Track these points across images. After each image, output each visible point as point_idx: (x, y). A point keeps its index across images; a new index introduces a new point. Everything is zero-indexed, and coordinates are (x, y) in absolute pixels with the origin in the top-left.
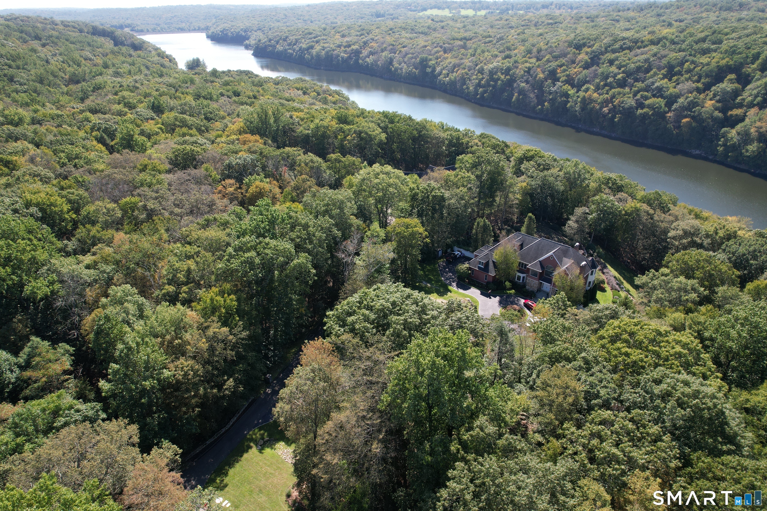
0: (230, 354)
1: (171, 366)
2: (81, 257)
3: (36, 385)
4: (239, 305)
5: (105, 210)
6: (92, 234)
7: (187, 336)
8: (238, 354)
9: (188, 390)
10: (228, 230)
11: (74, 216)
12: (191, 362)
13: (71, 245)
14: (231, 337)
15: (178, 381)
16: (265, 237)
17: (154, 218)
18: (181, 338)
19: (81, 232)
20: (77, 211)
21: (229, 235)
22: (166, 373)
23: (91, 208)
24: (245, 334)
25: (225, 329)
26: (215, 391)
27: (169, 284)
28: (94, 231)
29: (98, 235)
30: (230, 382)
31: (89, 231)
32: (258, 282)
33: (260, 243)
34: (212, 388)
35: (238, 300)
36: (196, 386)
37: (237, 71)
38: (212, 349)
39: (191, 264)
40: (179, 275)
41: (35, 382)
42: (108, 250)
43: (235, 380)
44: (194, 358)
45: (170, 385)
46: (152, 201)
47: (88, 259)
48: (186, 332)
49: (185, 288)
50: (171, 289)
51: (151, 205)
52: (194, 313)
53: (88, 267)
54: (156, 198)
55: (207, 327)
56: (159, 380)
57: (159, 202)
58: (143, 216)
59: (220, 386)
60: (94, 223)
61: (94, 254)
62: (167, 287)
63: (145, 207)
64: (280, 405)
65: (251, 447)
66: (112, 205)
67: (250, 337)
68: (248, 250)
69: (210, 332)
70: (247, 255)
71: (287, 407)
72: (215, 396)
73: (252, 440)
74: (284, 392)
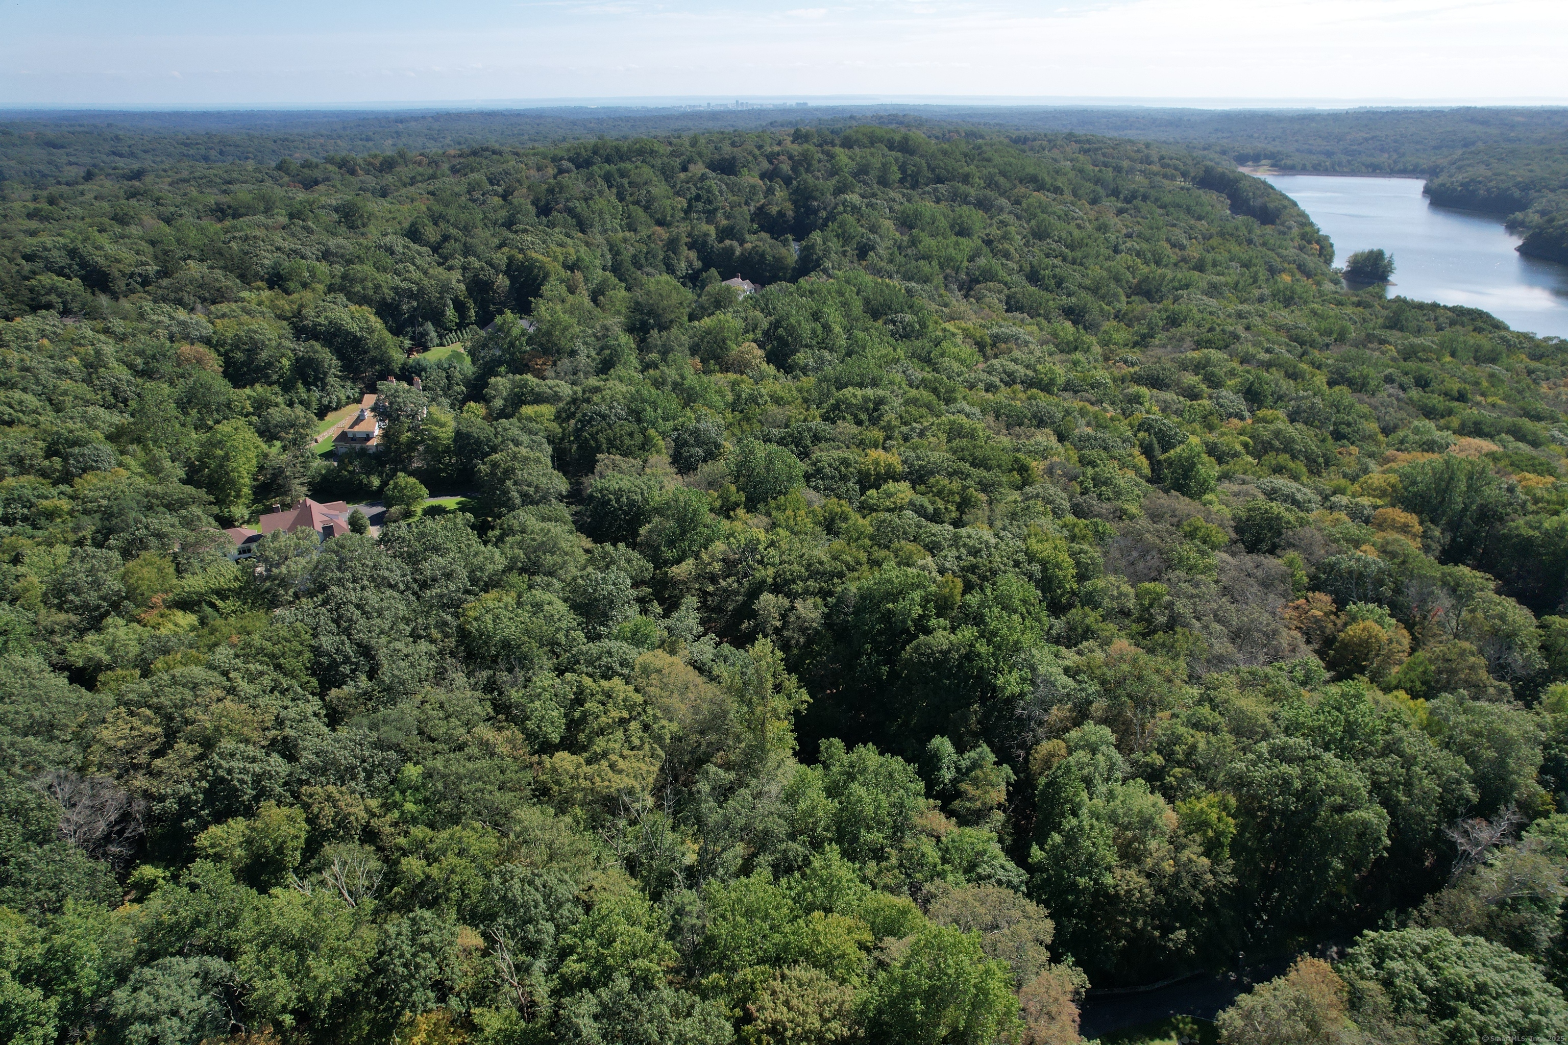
0: (1197, 897)
1: (1118, 872)
2: (1063, 649)
3: (968, 804)
4: (1241, 834)
5: (1115, 593)
6: (1087, 621)
7: (1153, 845)
8: (1208, 904)
9: (1123, 913)
10: (1276, 707)
11: (1075, 586)
12: (1143, 881)
13: (1059, 625)
14: (1209, 876)
15: (1117, 894)
16: (1327, 748)
17: (1179, 629)
18: (1144, 843)
19: (1075, 614)
20: (1082, 577)
21: (1274, 718)
22: (1108, 880)
23: (1100, 583)
24: (1228, 880)
25: (1205, 861)
26: (1157, 933)
27: (1159, 752)
28: (1092, 617)
29: (1095, 627)
30: (1181, 935)
31: (1086, 615)
32: (1285, 814)
33: (1315, 757)
34: (1154, 928)
35: (1242, 828)
36: (1135, 914)
37: (1452, 309)
38: (1176, 878)
39: (1201, 740)
40: (1177, 748)
41: (969, 800)
42: (1099, 656)
43: (1189, 935)
44: (1149, 876)
45: (1106, 895)
46: (1184, 600)
47: (1071, 657)
48: (1154, 836)
49: (1177, 770)
50: (1158, 760)
51: (1181, 606)
52: (1174, 815)
53: (1067, 671)
54: (1192, 596)
55: (1184, 847)
56: (1096, 882)
57: (1194, 604)
58: (1162, 619)
59: (1167, 930)
60: (1095, 607)
61: (1080, 653)
62: (1154, 755)
63: (1170, 605)
64: (1231, 1012)
65: (1170, 1038)
66: (1126, 588)
67: (1235, 888)
68: (1290, 762)
69: (1185, 855)
70: (1285, 768)
71: (1239, 1023)
72: (1153, 938)
73: (1176, 1028)
74: (1244, 999)
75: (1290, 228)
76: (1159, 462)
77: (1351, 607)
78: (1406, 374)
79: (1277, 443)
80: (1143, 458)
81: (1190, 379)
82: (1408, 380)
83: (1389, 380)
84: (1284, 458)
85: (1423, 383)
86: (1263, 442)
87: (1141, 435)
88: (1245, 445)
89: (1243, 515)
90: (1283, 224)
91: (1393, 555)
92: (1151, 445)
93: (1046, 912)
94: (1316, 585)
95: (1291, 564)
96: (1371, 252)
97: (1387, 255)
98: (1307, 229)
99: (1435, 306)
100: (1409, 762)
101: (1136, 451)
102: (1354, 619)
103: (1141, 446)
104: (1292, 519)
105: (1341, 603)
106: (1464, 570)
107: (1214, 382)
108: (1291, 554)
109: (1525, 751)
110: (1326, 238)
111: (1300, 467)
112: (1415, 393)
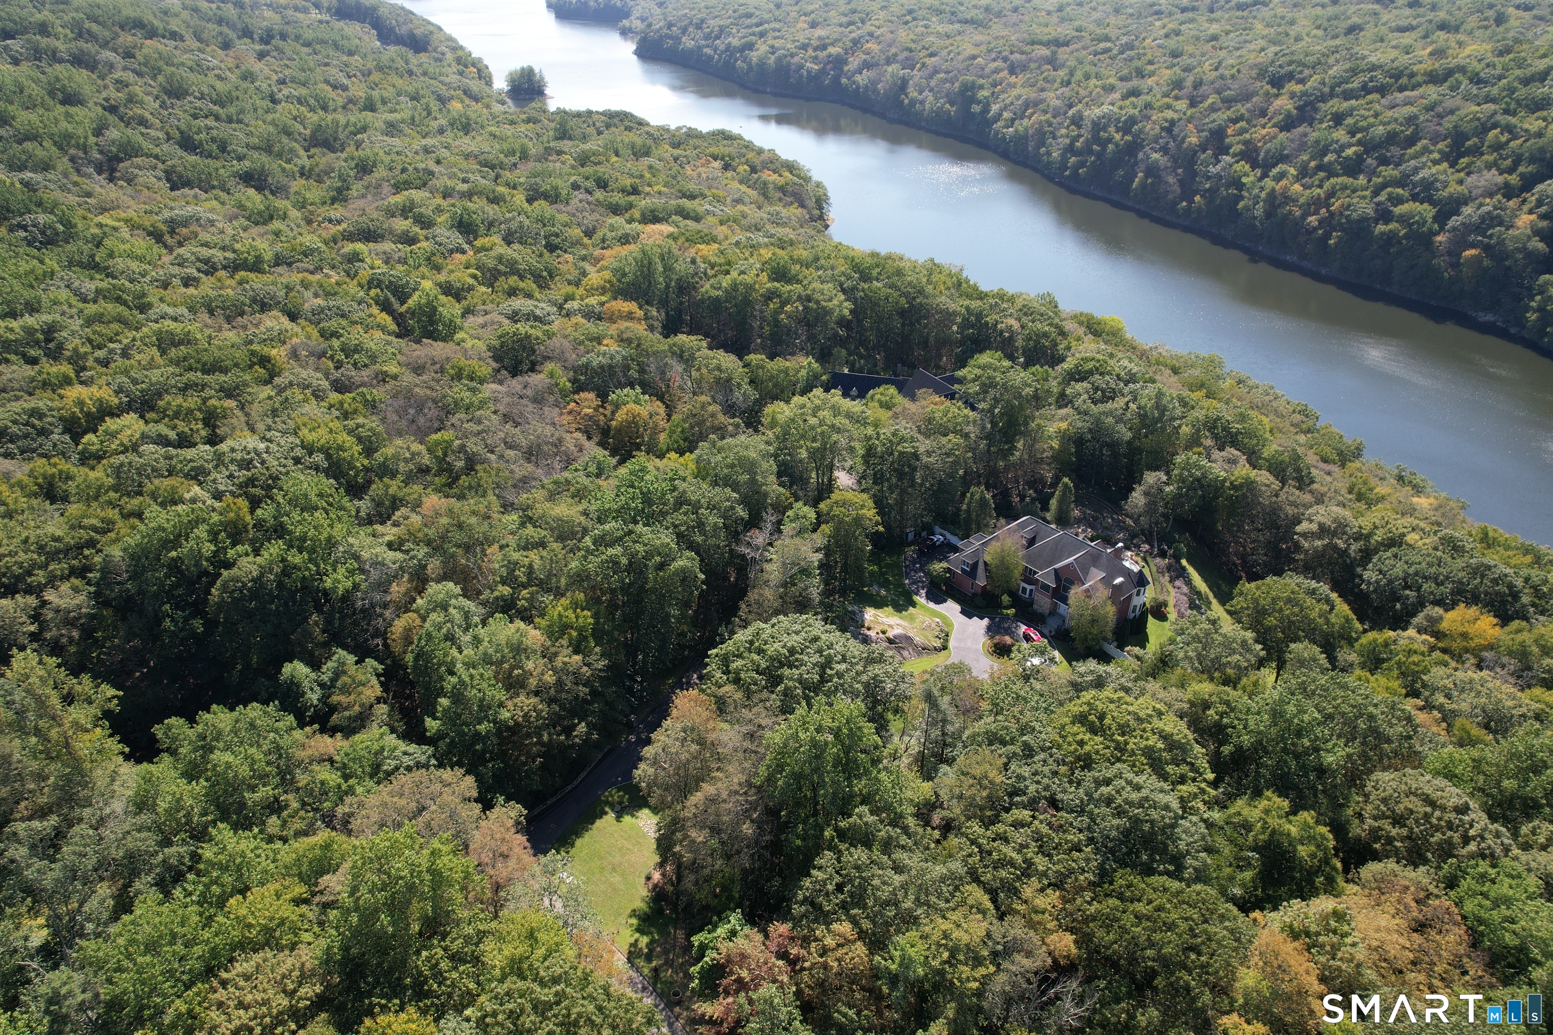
0: (583, 690)
1: (510, 704)
2: (379, 528)
3: (347, 713)
4: (597, 623)
5: (408, 455)
6: (391, 491)
7: (530, 665)
8: (594, 693)
9: (529, 735)
10: (584, 505)
11: (366, 462)
12: (534, 700)
13: (365, 505)
14: (585, 669)
15: (517, 724)
16: (636, 522)
17: (478, 467)
18: (521, 668)
19: (376, 489)
20: (369, 451)
21: (585, 513)
22: (505, 715)
23: (389, 451)
24: (601, 664)
25: (578, 658)
26: (563, 737)
27: (504, 583)
28: (394, 486)
29: (400, 494)
30: (582, 728)
31: (388, 487)
32: (624, 589)
33: (630, 532)
34: (559, 735)
35: (596, 616)
36: (538, 732)
37: (604, 114)
38: (560, 683)
39: (534, 556)
40: (517, 573)
41: (346, 709)
42: (416, 519)
43: (588, 725)
44: (537, 693)
45: (509, 728)
46: (473, 439)
47: (389, 532)
48: (528, 658)
49: (525, 593)
50: (506, 590)
51: (474, 446)
52: (537, 632)
53: (390, 546)
54: (479, 433)
55: (556, 654)
56: (495, 722)
57: (483, 439)
58: (460, 464)
59: (568, 731)
60: (393, 475)
61: (396, 524)
62: (500, 587)
63: (462, 448)
64: (642, 766)
65: (606, 813)
66: (416, 447)
67: (608, 668)
68: (611, 545)
69: (559, 662)
70: (611, 551)
71: (651, 771)
72: (561, 744)
73: (607, 803)
74: (648, 751)
75: (443, 54)
76: (401, 314)
77: (612, 397)
78: (587, 179)
79: (502, 268)
80: (384, 315)
81: (401, 225)
82: (590, 184)
83: (575, 187)
84: (513, 280)
85: (602, 184)
86: (489, 270)
87: (373, 292)
88: (474, 277)
89: (496, 343)
90: (435, 50)
91: (629, 341)
92: (387, 299)
93: (462, 771)
94: (579, 388)
95: (552, 375)
96: (523, 69)
97: (537, 71)
98: (460, 53)
99: (590, 113)
100: (696, 507)
101: (375, 310)
102: (617, 406)
103: (377, 303)
104: (540, 334)
105: (603, 396)
106: (682, 338)
107: (425, 223)
108: (549, 366)
109: (765, 465)
110: (480, 60)
111: (529, 284)
112: (599, 194)
